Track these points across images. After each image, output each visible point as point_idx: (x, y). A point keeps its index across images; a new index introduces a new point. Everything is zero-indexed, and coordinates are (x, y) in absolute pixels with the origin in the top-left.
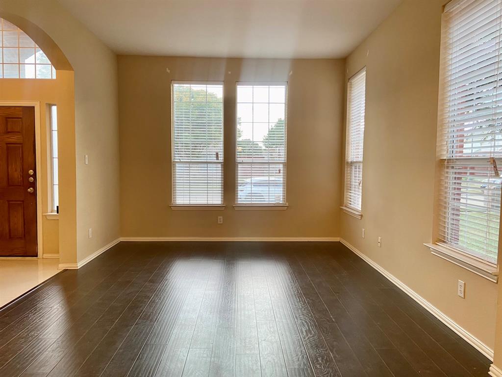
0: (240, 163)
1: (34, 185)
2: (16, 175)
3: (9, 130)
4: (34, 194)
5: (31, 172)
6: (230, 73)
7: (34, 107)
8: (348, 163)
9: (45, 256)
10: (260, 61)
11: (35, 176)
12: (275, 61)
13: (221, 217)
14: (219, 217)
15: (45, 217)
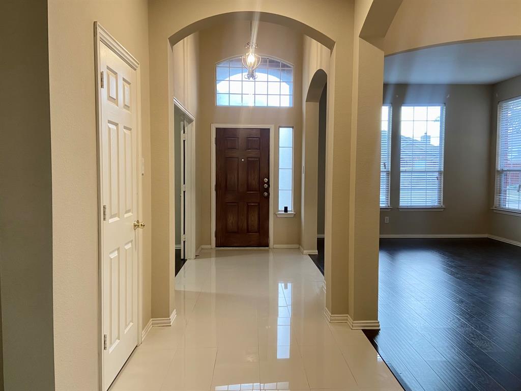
0: (403, 172)
1: (267, 190)
2: (254, 182)
3: (249, 147)
4: (268, 197)
5: (266, 180)
6: (397, 96)
7: (269, 129)
8: (498, 171)
9: (275, 246)
10: (420, 86)
11: (268, 183)
12: (434, 87)
13: (388, 218)
14: (386, 217)
15: (275, 214)
